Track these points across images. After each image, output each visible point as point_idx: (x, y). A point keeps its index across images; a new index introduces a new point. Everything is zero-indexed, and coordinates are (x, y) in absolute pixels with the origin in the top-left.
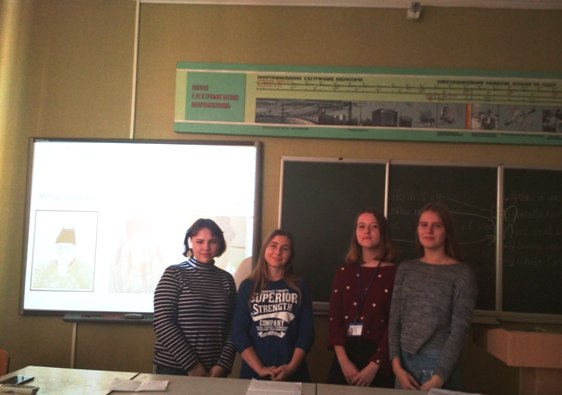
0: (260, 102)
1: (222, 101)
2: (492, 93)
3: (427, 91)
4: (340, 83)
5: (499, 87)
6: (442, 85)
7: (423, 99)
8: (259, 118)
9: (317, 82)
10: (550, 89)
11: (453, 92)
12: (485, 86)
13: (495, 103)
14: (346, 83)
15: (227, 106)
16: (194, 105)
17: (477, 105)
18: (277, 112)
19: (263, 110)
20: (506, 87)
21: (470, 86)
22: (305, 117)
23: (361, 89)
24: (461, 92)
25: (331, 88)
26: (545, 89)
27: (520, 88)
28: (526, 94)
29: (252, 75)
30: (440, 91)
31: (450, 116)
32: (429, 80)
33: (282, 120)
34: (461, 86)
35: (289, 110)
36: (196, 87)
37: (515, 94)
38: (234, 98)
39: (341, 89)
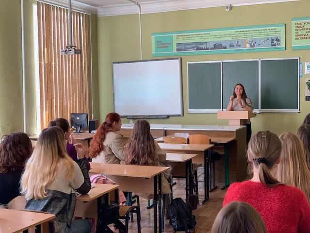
0: (178, 45)
1: (166, 46)
2: (253, 34)
3: (232, 35)
4: (203, 35)
5: (256, 32)
6: (236, 33)
7: (230, 38)
8: (178, 50)
9: (196, 36)
10: (274, 31)
11: (240, 35)
12: (251, 32)
13: (255, 38)
14: (205, 35)
15: (167, 47)
16: (158, 47)
17: (248, 39)
18: (183, 47)
19: (179, 47)
20: (258, 32)
21: (246, 32)
22: (192, 48)
23: (209, 37)
24: (243, 35)
25: (200, 38)
26: (272, 31)
27: (263, 31)
28: (265, 33)
29: (174, 35)
30: (236, 35)
31: (239, 44)
32: (232, 31)
33: (185, 50)
34: (243, 33)
35: (187, 46)
36: (158, 42)
37: (261, 33)
38: (169, 44)
39: (203, 38)
